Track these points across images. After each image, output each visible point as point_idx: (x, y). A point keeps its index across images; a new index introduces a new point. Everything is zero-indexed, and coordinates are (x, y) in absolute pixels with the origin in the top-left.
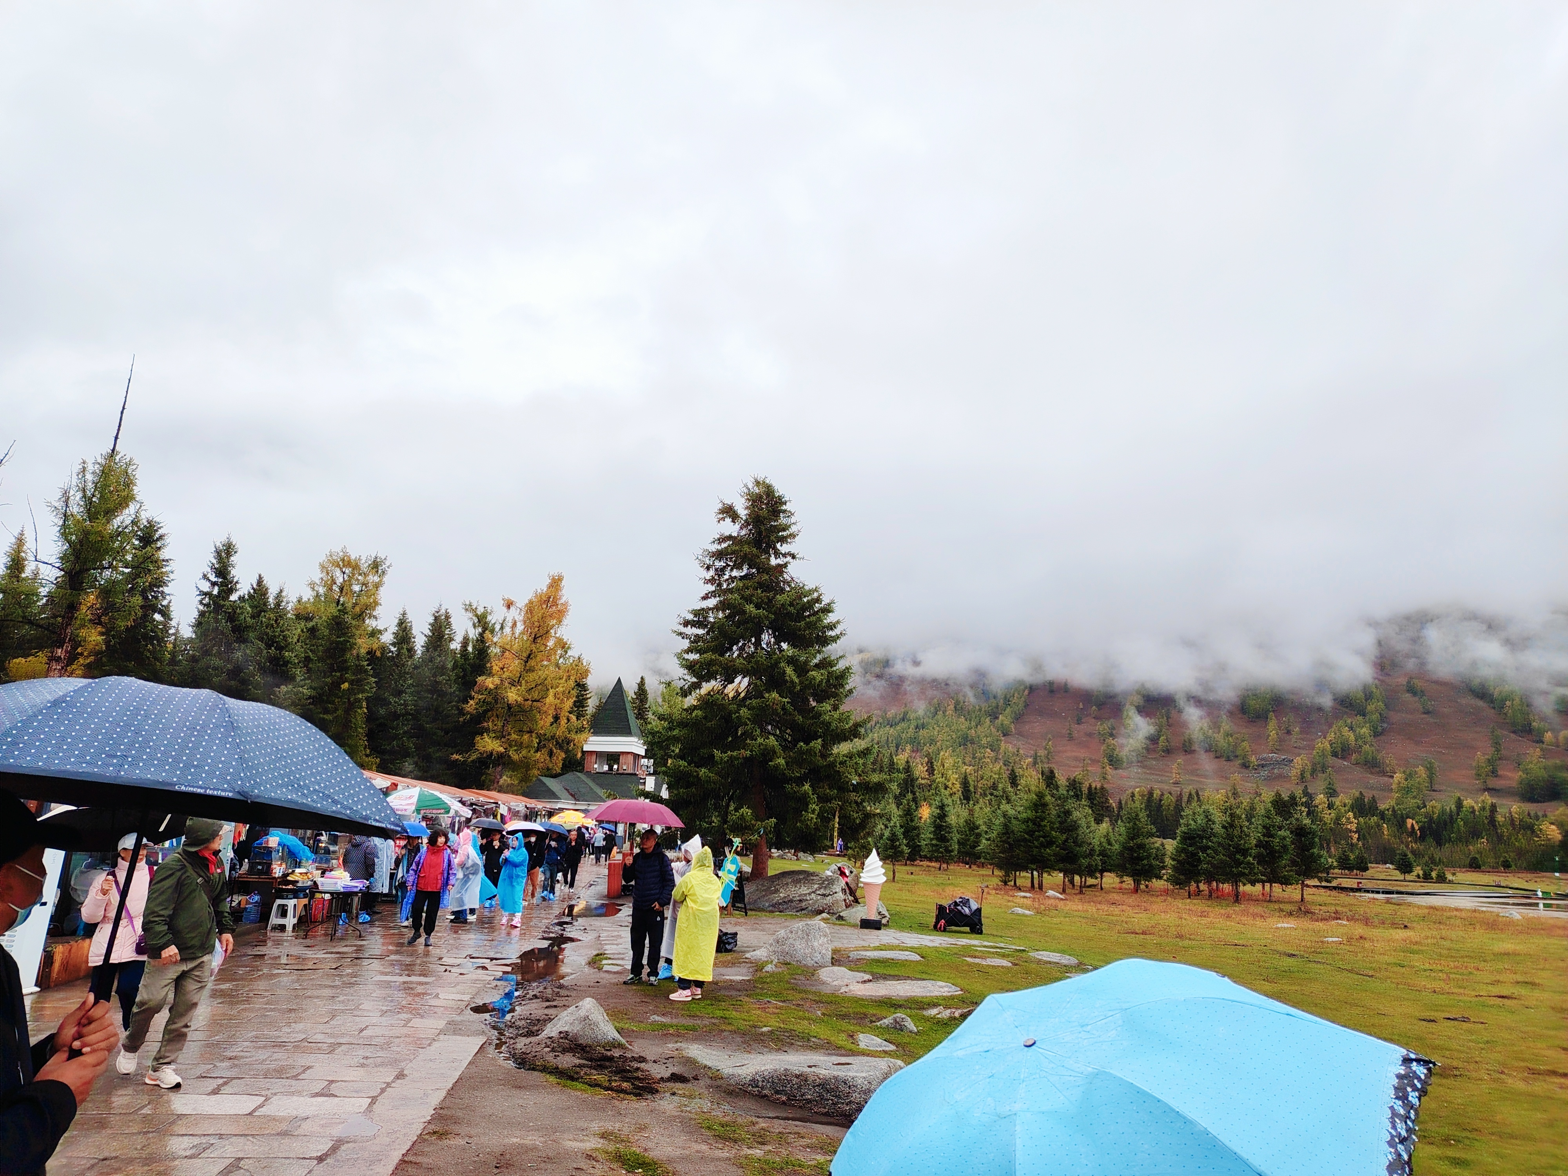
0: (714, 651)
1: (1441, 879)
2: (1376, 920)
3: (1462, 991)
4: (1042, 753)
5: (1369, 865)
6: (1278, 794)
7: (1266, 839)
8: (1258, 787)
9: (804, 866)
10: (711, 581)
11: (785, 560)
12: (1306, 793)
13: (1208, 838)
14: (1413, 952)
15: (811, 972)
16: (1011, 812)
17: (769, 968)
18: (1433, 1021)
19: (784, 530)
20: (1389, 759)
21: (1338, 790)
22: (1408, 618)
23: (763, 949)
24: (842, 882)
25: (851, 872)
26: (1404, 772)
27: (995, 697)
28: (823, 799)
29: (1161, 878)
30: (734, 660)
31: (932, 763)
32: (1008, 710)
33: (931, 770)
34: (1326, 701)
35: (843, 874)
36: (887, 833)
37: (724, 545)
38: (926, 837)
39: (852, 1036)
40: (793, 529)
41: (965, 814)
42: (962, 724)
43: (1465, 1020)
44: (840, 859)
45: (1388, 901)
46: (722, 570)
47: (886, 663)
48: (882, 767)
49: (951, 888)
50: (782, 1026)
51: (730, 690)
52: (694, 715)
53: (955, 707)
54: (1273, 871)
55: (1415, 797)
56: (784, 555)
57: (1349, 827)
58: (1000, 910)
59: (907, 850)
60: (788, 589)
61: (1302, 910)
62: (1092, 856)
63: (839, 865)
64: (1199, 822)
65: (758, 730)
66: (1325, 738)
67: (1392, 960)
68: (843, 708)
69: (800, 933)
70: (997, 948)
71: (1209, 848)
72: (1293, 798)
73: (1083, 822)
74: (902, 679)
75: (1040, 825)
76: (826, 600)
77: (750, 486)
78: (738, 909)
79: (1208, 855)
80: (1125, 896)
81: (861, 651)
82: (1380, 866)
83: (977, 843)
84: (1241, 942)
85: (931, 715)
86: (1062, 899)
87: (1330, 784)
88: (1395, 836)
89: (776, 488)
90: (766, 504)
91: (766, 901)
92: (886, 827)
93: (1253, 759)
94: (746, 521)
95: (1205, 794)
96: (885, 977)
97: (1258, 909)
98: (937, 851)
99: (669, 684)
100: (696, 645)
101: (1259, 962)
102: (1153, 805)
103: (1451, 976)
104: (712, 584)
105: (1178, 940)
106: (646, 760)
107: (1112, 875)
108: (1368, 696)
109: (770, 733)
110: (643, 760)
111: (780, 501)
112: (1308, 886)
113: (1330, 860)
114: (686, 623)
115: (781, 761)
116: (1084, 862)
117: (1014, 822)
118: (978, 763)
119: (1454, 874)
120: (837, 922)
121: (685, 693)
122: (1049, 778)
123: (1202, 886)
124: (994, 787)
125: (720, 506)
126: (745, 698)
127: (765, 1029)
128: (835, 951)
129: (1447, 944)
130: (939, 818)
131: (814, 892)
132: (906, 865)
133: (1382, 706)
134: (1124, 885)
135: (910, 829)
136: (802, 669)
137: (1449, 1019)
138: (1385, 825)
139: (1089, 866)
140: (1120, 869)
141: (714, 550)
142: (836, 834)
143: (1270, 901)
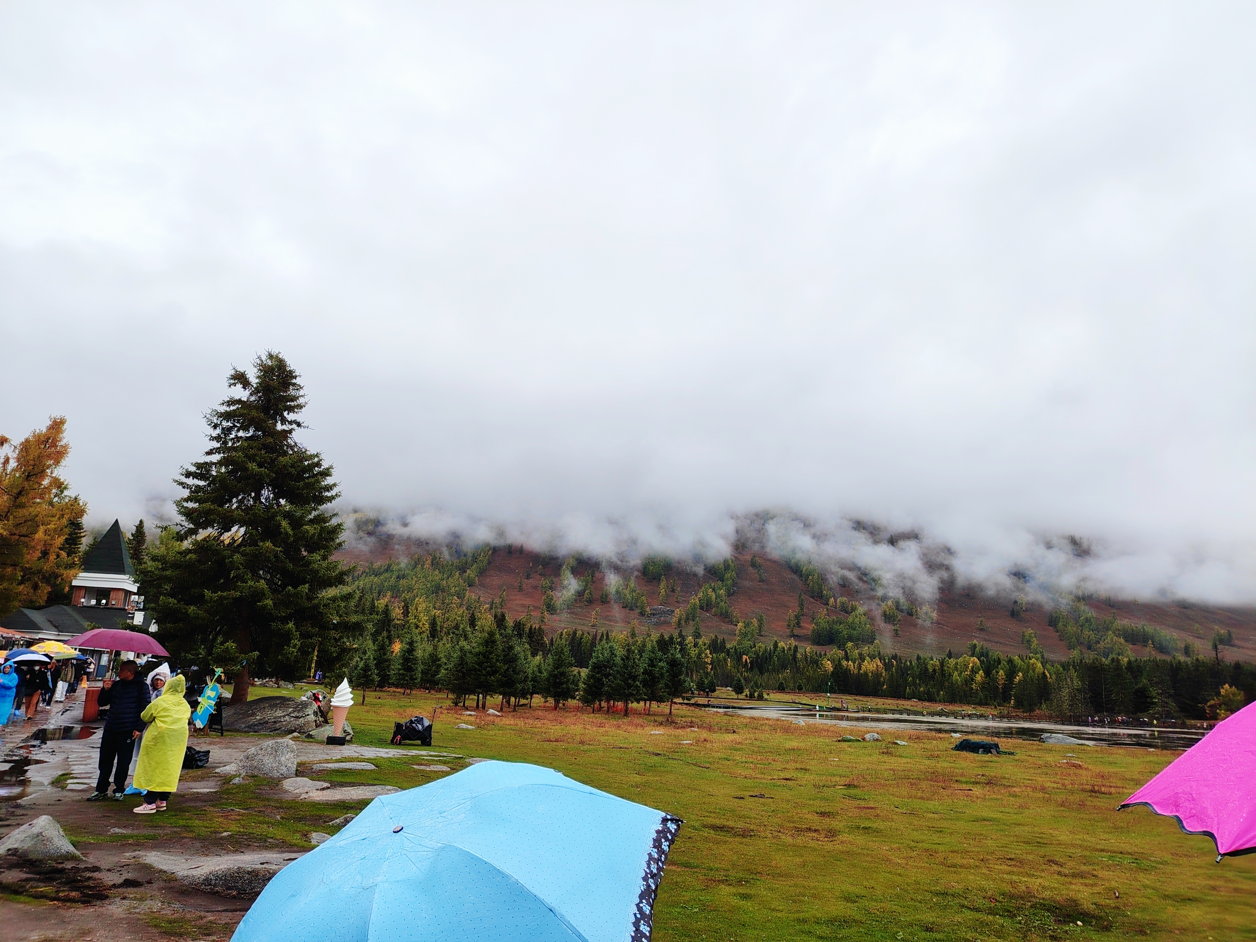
0: (213, 502)
1: (760, 698)
2: (716, 728)
3: (763, 776)
4: (497, 600)
5: (717, 688)
6: (662, 636)
7: (650, 668)
8: (649, 630)
9: (284, 693)
10: (217, 438)
11: (290, 427)
12: (680, 635)
13: (611, 668)
14: (736, 750)
15: (275, 783)
16: (467, 647)
17: (236, 781)
18: (743, 798)
19: (292, 401)
20: (736, 613)
21: (702, 633)
22: (757, 515)
23: (233, 764)
24: (315, 706)
25: (324, 697)
26: (744, 622)
27: (465, 555)
28: (305, 636)
29: (574, 698)
30: (232, 511)
31: (407, 607)
32: (475, 566)
33: (406, 613)
34: (700, 570)
35: (316, 699)
36: (361, 664)
37: (232, 408)
38: (395, 668)
39: (306, 835)
40: (301, 401)
41: (430, 649)
42: (437, 575)
43: (762, 796)
44: (318, 687)
45: (725, 714)
46: (229, 430)
47: (377, 523)
48: (364, 610)
49: (411, 709)
50: (242, 830)
51: (226, 537)
52: (188, 557)
53: (432, 562)
54: (653, 693)
55: (749, 640)
56: (291, 423)
57: (706, 660)
58: (449, 726)
59: (377, 679)
60: (291, 452)
61: (669, 721)
62: (526, 681)
63: (314, 692)
64: (606, 655)
65: (250, 574)
66: (696, 596)
67: (723, 756)
68: (332, 558)
69: (269, 749)
70: (441, 756)
71: (610, 674)
72: (671, 638)
73: (522, 655)
74: (390, 537)
75: (488, 658)
76: (325, 465)
77: (264, 358)
78: (215, 730)
79: (609, 680)
80: (547, 713)
81: (355, 511)
82: (723, 688)
83: (437, 672)
84: (625, 746)
85: (411, 568)
86: (499, 716)
87: (696, 629)
88: (734, 667)
89: (288, 363)
90: (276, 376)
91: (243, 723)
92: (362, 659)
93: (648, 609)
94: (256, 389)
95: (613, 635)
96: (342, 785)
97: (640, 721)
98: (404, 679)
99: (165, 528)
100: (195, 494)
101: (635, 760)
102: (575, 642)
103: (758, 766)
104: (218, 442)
105: (581, 745)
106: (137, 597)
107: (539, 696)
108: (726, 566)
109: (261, 578)
110: (133, 597)
111: (291, 375)
112: (675, 703)
113: (692, 684)
114: (188, 474)
115: (269, 602)
116: (520, 686)
117: (468, 655)
118: (446, 608)
119: (768, 694)
120: (306, 740)
121: (180, 537)
122: (500, 621)
123: (603, 704)
124: (457, 627)
125: (233, 372)
126: (240, 546)
127: (225, 834)
128: (299, 765)
129: (758, 743)
130: (407, 652)
131: (288, 715)
132: (375, 691)
133: (735, 575)
134: (547, 704)
135: (382, 661)
136: (296, 523)
137: (752, 796)
138: (729, 660)
139: (523, 689)
140: (546, 692)
141: (223, 411)
142: (313, 665)
143: (649, 714)
